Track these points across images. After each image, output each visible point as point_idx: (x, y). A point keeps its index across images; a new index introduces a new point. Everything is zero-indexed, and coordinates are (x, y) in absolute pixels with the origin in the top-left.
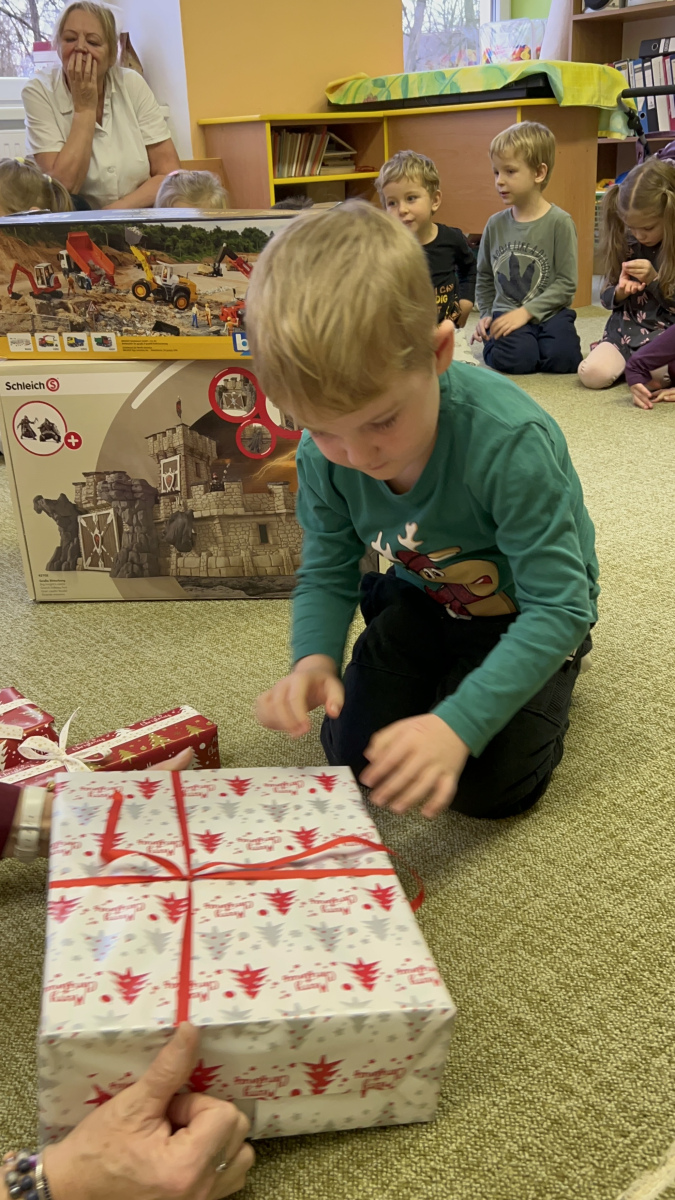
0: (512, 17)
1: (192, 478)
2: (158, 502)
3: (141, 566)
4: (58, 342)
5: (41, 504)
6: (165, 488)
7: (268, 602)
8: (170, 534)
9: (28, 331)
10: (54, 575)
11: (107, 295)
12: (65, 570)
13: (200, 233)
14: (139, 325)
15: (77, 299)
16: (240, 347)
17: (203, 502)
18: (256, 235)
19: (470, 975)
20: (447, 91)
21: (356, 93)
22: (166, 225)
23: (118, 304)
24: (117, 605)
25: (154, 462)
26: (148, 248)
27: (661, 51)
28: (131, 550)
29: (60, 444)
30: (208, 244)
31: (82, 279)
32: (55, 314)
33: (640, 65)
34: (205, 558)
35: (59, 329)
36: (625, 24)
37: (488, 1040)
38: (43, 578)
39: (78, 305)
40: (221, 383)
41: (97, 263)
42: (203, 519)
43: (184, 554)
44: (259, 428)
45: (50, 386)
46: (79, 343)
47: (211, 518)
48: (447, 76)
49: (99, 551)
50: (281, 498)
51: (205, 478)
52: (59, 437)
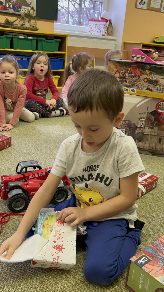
1: (146, 125)
2: (136, 129)
7: (157, 157)
8: (137, 137)
11: (137, 80)
14: (143, 88)
17: (147, 131)
21: (162, 40)
22: (156, 66)
23: (139, 82)
25: (138, 120)
26: (150, 71)
31: (132, 76)
32: (123, 83)
34: (144, 144)
35: (123, 86)
39: (129, 81)
40: (159, 104)
41: (137, 72)
42: (146, 135)
43: (139, 142)
46: (127, 90)
47: (148, 135)
51: (149, 125)
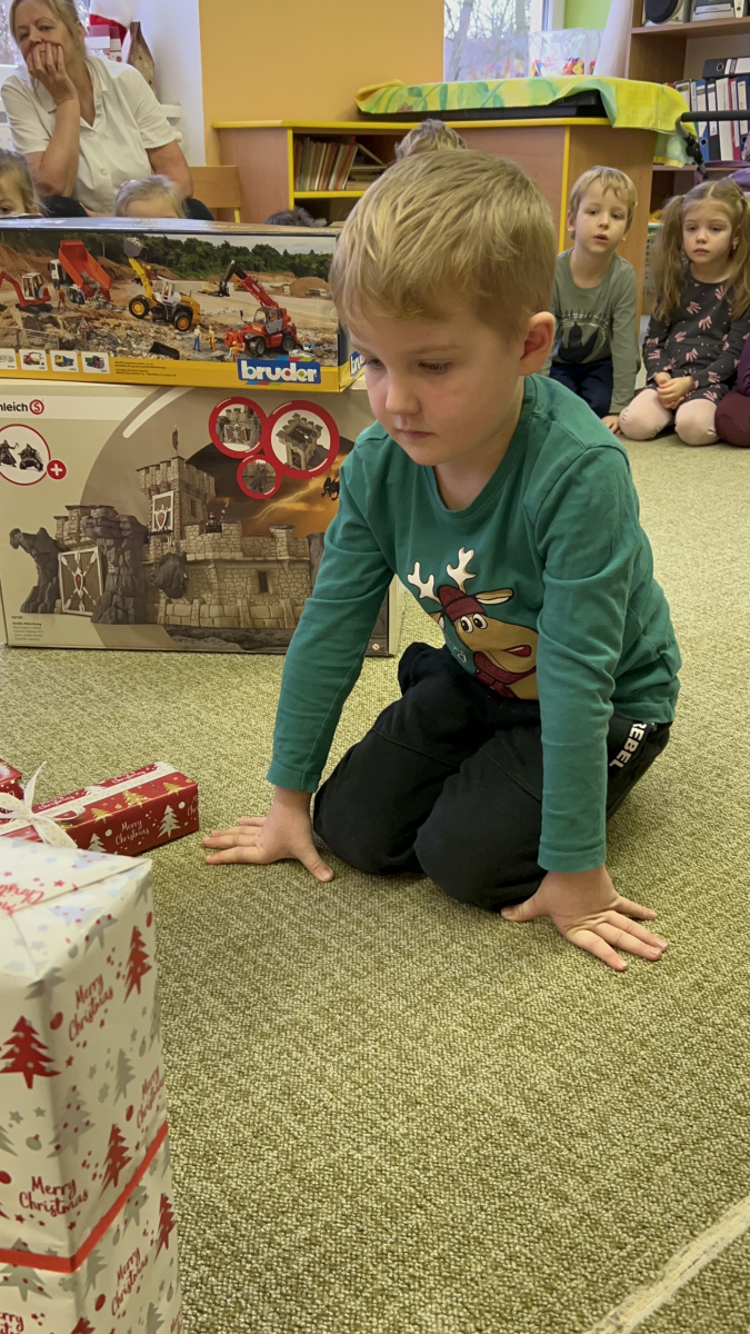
0: (566, 26)
1: (188, 518)
2: (147, 542)
3: (126, 612)
4: (44, 361)
5: (17, 538)
6: (156, 526)
7: (265, 657)
8: (160, 578)
9: (12, 347)
10: (29, 618)
11: (101, 311)
12: (42, 612)
13: (206, 248)
14: (134, 346)
15: (68, 314)
16: (245, 375)
17: (198, 545)
18: (268, 254)
19: (463, 1070)
20: (490, 105)
21: (389, 102)
22: (170, 237)
23: (113, 322)
24: (97, 653)
25: (144, 497)
26: (148, 262)
27: (727, 72)
28: (116, 593)
29: (42, 473)
30: (215, 259)
31: (74, 292)
32: (43, 329)
33: (703, 87)
34: (197, 605)
35: (47, 346)
36: (688, 41)
37: (478, 1140)
38: (17, 620)
39: (69, 320)
40: (223, 413)
41: (91, 275)
42: (196, 562)
43: (174, 601)
44: (263, 465)
45: (34, 408)
46: (67, 362)
47: (206, 562)
48: (490, 88)
49: (80, 593)
50: (285, 543)
51: (200, 517)
52: (41, 465)
